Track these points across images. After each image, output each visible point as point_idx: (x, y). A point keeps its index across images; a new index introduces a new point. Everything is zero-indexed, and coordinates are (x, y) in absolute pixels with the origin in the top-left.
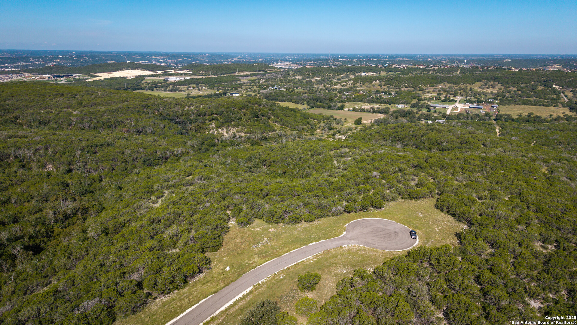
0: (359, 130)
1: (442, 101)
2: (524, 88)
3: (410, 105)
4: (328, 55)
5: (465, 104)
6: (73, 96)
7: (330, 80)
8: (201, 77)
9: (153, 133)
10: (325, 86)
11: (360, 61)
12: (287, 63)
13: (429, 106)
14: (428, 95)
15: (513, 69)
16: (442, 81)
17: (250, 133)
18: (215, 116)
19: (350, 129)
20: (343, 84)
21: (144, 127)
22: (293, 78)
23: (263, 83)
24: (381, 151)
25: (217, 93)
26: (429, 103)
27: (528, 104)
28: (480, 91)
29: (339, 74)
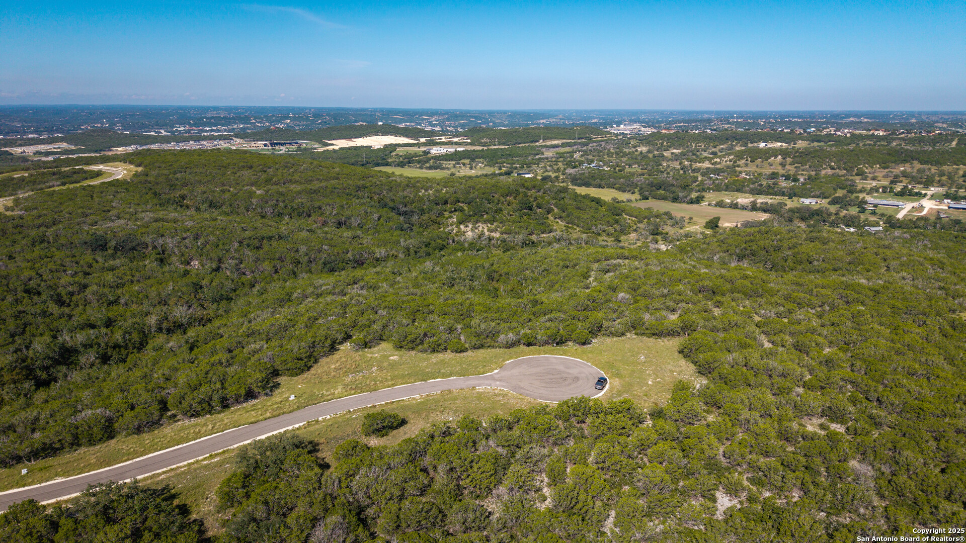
1: (896, 195)
3: (828, 200)
5: (941, 201)
6: (265, 169)
7: (697, 153)
8: (481, 148)
9: (361, 226)
10: (681, 164)
11: (770, 122)
12: (636, 126)
13: (866, 203)
14: (871, 184)
16: (909, 159)
17: (509, 234)
18: (461, 205)
20: (715, 160)
21: (350, 218)
22: (633, 150)
23: (577, 158)
25: (497, 172)
26: (868, 199)
29: (716, 143)
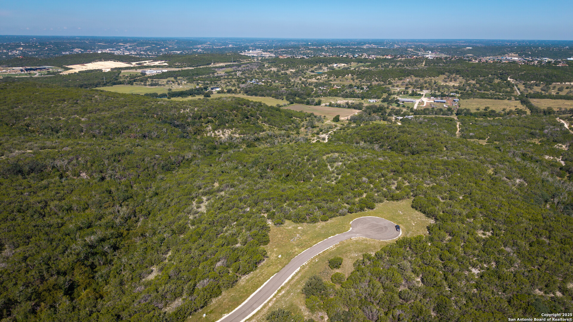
0: (339, 128)
1: (410, 95)
2: (482, 81)
3: (381, 100)
4: (298, 41)
5: (429, 98)
6: (75, 102)
7: (305, 72)
8: (177, 69)
9: (158, 137)
10: (300, 80)
11: (330, 49)
12: (258, 51)
13: (399, 101)
14: (397, 89)
15: (473, 60)
16: (409, 74)
17: (243, 134)
18: (210, 118)
19: (331, 128)
20: (318, 77)
21: (149, 132)
22: (268, 70)
23: (240, 76)
24: (365, 157)
25: (197, 87)
26: (399, 98)
27: (486, 98)
28: (443, 85)
29: (312, 65)
